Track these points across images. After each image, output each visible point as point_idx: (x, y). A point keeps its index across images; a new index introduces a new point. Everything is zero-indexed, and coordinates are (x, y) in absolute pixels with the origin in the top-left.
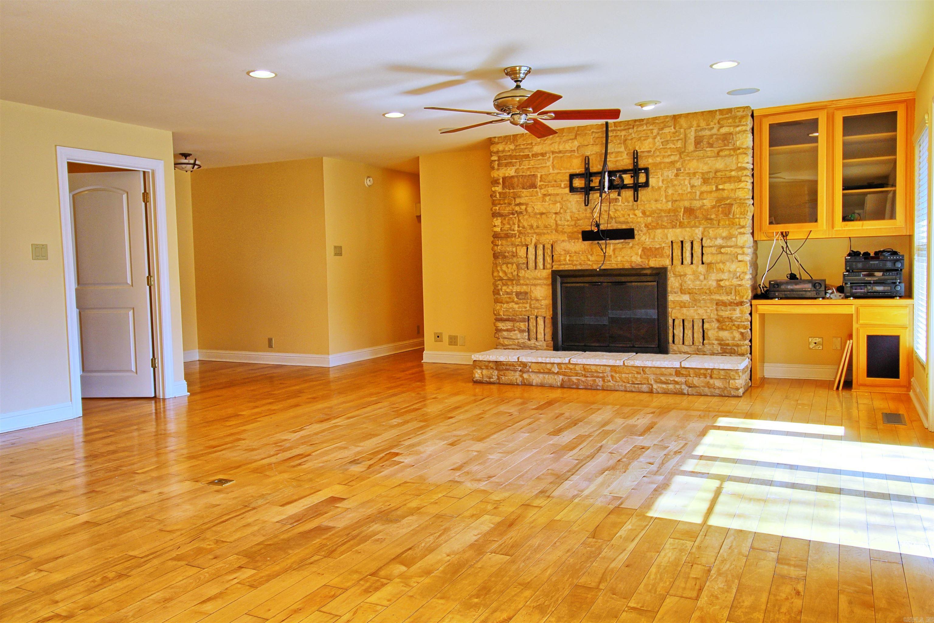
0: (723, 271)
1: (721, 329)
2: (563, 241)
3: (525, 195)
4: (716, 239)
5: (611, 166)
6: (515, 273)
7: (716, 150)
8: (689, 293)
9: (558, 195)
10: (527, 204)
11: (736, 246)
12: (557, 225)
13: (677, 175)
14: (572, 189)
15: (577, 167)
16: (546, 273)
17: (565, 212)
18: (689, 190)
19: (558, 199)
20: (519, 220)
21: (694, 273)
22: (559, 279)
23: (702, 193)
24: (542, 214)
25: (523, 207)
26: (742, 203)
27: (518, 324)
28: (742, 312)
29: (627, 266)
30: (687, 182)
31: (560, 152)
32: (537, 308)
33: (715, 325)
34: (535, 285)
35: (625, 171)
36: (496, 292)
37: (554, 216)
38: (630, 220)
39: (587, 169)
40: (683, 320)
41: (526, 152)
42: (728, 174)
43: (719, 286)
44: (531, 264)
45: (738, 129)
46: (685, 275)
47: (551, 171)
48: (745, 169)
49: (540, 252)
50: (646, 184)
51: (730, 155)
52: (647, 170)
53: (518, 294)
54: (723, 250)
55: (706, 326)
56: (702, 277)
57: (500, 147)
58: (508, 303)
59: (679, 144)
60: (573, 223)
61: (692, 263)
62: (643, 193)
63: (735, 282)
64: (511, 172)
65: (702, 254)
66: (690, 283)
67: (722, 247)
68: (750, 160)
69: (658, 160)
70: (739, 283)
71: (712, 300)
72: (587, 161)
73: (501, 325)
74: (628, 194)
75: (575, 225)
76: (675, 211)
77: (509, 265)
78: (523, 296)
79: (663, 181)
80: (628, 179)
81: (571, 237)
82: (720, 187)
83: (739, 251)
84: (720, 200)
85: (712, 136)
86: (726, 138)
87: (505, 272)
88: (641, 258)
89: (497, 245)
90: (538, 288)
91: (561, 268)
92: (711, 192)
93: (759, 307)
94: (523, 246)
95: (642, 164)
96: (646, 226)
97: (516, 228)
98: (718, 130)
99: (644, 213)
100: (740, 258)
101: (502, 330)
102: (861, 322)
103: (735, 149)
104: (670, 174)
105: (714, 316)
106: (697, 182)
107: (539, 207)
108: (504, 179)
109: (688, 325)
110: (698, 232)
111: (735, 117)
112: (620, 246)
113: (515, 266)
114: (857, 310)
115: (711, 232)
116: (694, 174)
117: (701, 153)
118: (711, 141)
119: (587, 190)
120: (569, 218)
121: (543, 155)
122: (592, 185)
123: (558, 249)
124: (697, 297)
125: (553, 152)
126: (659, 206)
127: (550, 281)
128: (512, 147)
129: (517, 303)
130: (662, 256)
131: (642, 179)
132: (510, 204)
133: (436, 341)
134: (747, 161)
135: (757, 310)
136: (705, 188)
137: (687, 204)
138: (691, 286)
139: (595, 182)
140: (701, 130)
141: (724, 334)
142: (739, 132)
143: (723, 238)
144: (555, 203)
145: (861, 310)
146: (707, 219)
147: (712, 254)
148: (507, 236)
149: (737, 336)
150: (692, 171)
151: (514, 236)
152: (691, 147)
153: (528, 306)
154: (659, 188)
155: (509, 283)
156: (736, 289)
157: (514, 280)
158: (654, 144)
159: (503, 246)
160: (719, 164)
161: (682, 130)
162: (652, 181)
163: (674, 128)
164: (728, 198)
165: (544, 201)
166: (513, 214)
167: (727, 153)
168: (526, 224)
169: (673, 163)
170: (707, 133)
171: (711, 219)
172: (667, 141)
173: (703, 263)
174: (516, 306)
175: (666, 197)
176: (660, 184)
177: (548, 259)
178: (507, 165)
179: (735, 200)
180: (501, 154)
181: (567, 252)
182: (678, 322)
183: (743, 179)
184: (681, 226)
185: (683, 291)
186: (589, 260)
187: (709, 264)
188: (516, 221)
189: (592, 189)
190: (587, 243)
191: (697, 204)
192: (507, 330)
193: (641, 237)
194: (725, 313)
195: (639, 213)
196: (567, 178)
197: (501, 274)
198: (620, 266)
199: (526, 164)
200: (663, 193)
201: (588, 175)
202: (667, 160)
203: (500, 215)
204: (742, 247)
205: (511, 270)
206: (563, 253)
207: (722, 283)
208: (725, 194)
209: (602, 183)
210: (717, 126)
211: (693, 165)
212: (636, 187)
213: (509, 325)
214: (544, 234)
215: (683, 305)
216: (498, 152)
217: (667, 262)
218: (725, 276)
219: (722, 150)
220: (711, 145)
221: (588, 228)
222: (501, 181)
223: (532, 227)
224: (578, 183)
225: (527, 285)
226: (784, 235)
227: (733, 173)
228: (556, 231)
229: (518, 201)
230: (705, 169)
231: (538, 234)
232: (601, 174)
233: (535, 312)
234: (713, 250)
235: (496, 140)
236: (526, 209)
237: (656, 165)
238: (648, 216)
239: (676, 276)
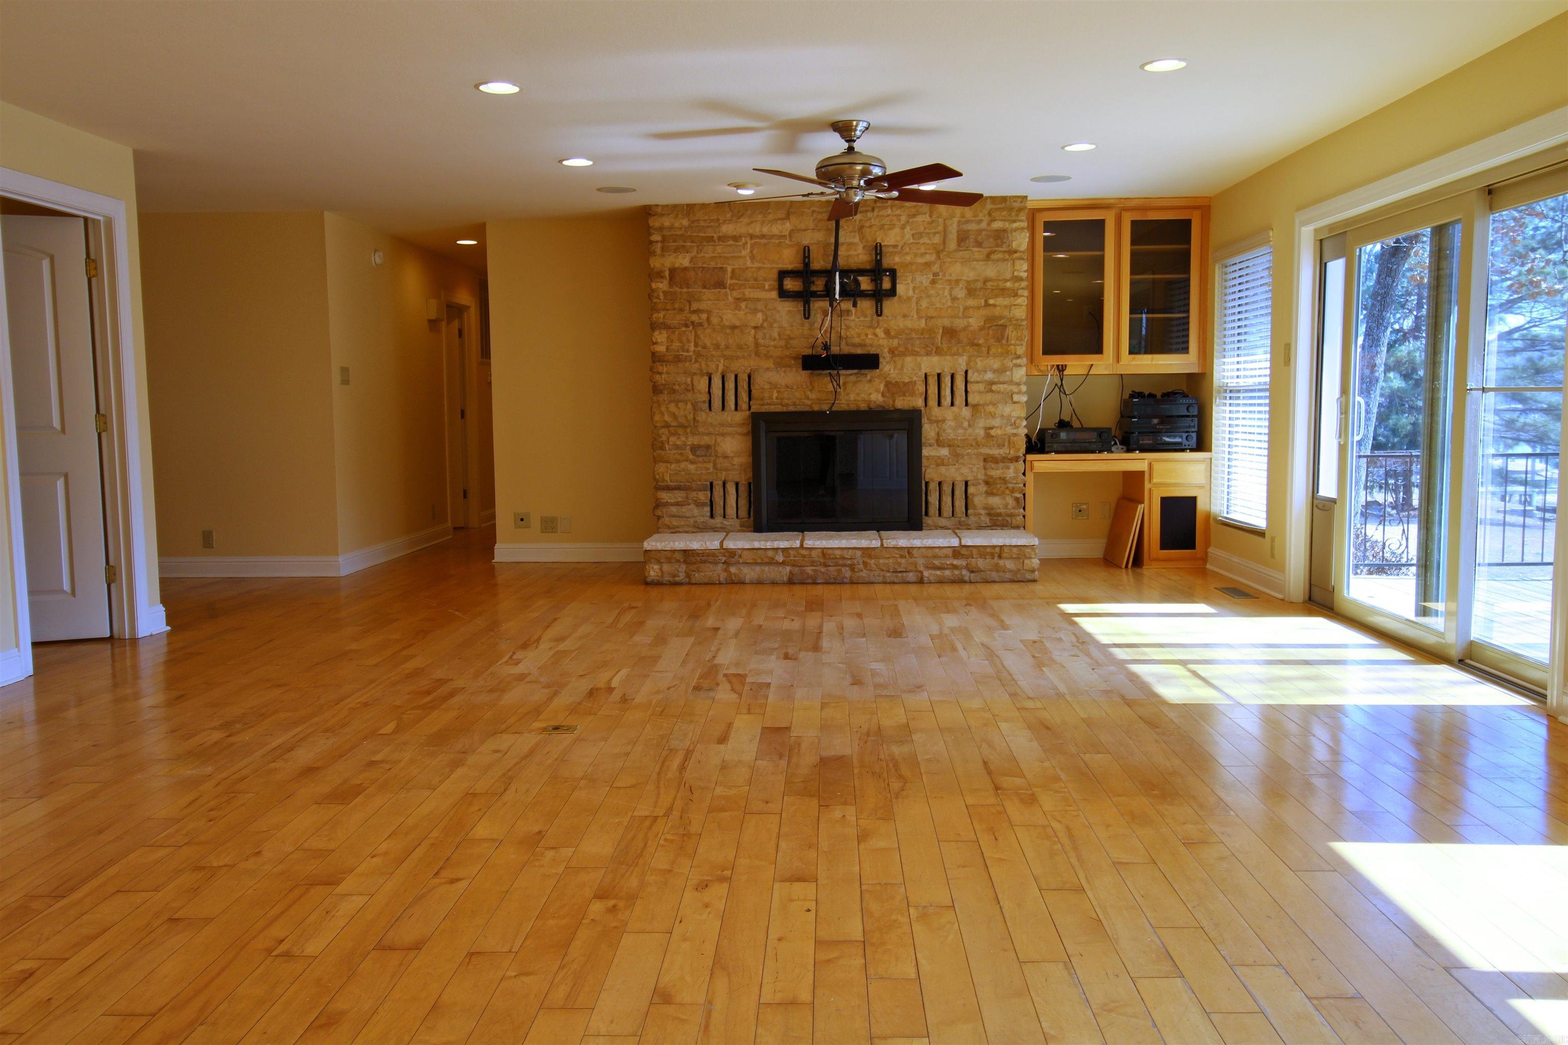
0: (993, 416)
1: (989, 493)
2: (768, 369)
3: (708, 299)
4: (985, 372)
5: (842, 262)
6: (691, 417)
7: (985, 251)
8: (949, 446)
9: (759, 300)
10: (709, 312)
11: (1011, 382)
12: (757, 345)
13: (933, 282)
14: (783, 294)
15: (789, 259)
16: (741, 416)
17: (771, 326)
18: (949, 304)
19: (760, 306)
20: (697, 336)
21: (956, 418)
22: (763, 425)
23: (966, 308)
24: (734, 327)
25: (704, 316)
26: (1017, 327)
27: (694, 494)
28: (1016, 470)
29: (863, 406)
30: (946, 293)
31: (763, 236)
32: (726, 470)
33: (983, 488)
34: (723, 435)
35: (862, 272)
36: (657, 445)
37: (753, 331)
38: (868, 342)
39: (807, 265)
40: (940, 483)
41: (710, 233)
42: (1002, 285)
43: (988, 436)
44: (717, 402)
45: (1015, 225)
46: (944, 421)
47: (749, 264)
48: (1020, 279)
49: (730, 385)
50: (892, 292)
51: (1004, 260)
52: (893, 273)
53: (694, 449)
54: (994, 387)
55: (971, 490)
56: (966, 424)
57: (666, 222)
58: (678, 461)
59: (937, 239)
60: (782, 343)
61: (952, 404)
62: (889, 306)
63: (1010, 430)
64: (684, 261)
65: (966, 392)
66: (950, 431)
67: (992, 383)
68: (1025, 266)
69: (908, 258)
70: (1015, 431)
71: (980, 454)
72: (806, 253)
73: (665, 496)
74: (866, 305)
75: (787, 347)
76: (931, 331)
77: (680, 405)
78: (703, 451)
79: (914, 289)
80: (865, 283)
81: (780, 364)
82: (991, 302)
83: (1014, 388)
84: (989, 320)
85: (980, 231)
86: (1000, 236)
87: (674, 416)
88: (883, 395)
89: (660, 373)
90: (728, 439)
91: (764, 409)
92: (979, 308)
93: (1036, 464)
94: (702, 375)
95: (887, 262)
96: (892, 351)
97: (692, 348)
98: (988, 225)
99: (887, 332)
100: (1016, 398)
101: (666, 504)
102: (1155, 480)
103: (1012, 252)
104: (924, 279)
105: (981, 476)
106: (960, 293)
107: (730, 317)
108: (673, 271)
109: (947, 489)
110: (962, 362)
111: (1011, 209)
112: (853, 378)
113: (689, 406)
114: (1150, 465)
115: (980, 363)
116: (957, 282)
117: (966, 254)
118: (979, 239)
119: (805, 297)
120: (776, 335)
121: (736, 238)
122: (813, 288)
123: (760, 381)
124: (959, 451)
125: (752, 237)
126: (909, 324)
127: (748, 428)
128: (685, 222)
129: (692, 463)
130: (913, 394)
131: (886, 284)
132: (681, 310)
133: (517, 527)
134: (1022, 268)
135: (1032, 468)
136: (971, 302)
137: (947, 322)
138: (952, 436)
139: (819, 285)
140: (967, 222)
141: (995, 501)
142: (1016, 230)
143: (994, 371)
144: (755, 311)
145: (1156, 466)
146: (974, 345)
147: (980, 392)
148: (678, 359)
149: (1010, 501)
150: (954, 277)
151: (687, 359)
152: (952, 245)
153: (710, 466)
154: (909, 299)
155: (680, 431)
156: (1009, 440)
157: (691, 426)
158: (903, 236)
159: (667, 374)
160: (990, 271)
161: (941, 220)
162: (900, 288)
163: (931, 216)
164: (1001, 318)
165: (738, 308)
166: (686, 326)
167: (1000, 256)
168: (708, 342)
169: (928, 265)
170: (973, 227)
171: (978, 345)
172: (921, 235)
173: (967, 405)
174: (692, 467)
175: (918, 311)
176: (911, 293)
177: (744, 396)
178: (676, 250)
179: (1010, 320)
180: (666, 233)
181: (774, 386)
182: (933, 486)
183: (1020, 292)
184: (939, 352)
185: (939, 443)
186: (808, 398)
187: (975, 406)
188: (692, 338)
189: (814, 294)
190: (806, 373)
191: (960, 323)
192: (677, 504)
193: (887, 366)
194: (996, 472)
195: (880, 332)
196: (775, 275)
197: (667, 418)
198: (853, 407)
199: (709, 252)
200: (914, 305)
201: (805, 272)
202: (920, 260)
203: (667, 327)
204: (1018, 384)
205: (684, 411)
206: (767, 386)
207: (993, 432)
208: (997, 312)
209: (829, 288)
210: (986, 219)
211: (956, 270)
212: (879, 296)
213: (679, 496)
214: (738, 358)
215: (940, 462)
216: (661, 229)
217: (920, 403)
218: (996, 422)
219: (993, 252)
220: (979, 244)
221: (809, 352)
222: (667, 274)
223: (717, 347)
224: (790, 284)
225: (709, 434)
226: (1061, 369)
227: (1008, 284)
228: (757, 354)
229: (695, 306)
230: (971, 275)
231: (726, 358)
232: (828, 274)
233: (723, 476)
234: (981, 387)
235: (659, 210)
236: (708, 319)
237: (906, 266)
238: (894, 337)
239: (931, 422)
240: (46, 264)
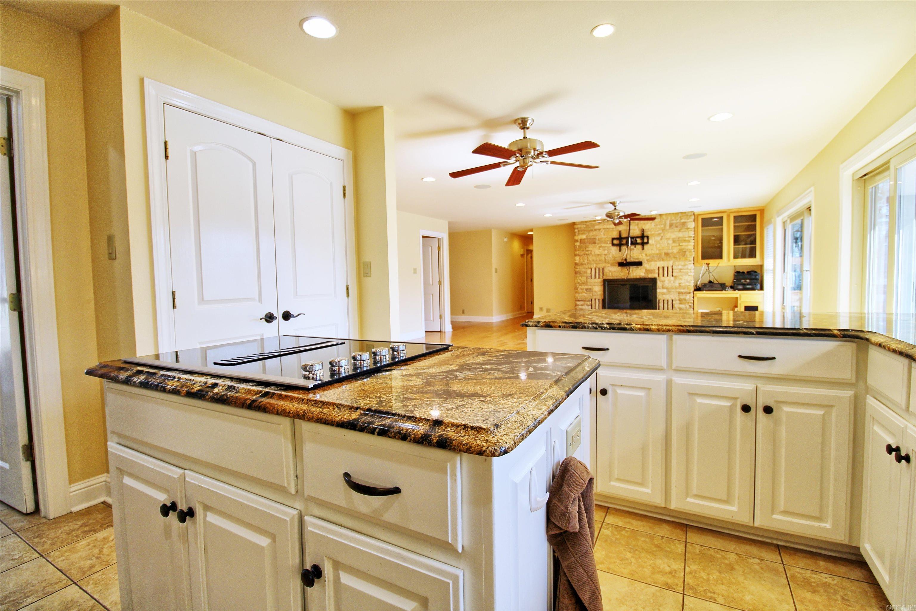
0: (681, 279)
1: (680, 304)
2: (608, 267)
3: (591, 247)
4: (679, 266)
5: (631, 235)
6: (585, 280)
7: (679, 229)
8: (667, 289)
9: (606, 247)
10: (591, 251)
11: (688, 269)
12: (605, 259)
13: (661, 239)
14: (613, 245)
15: (615, 235)
16: (601, 280)
17: (610, 254)
18: (667, 245)
19: (606, 248)
20: (588, 258)
21: (669, 280)
22: (606, 283)
23: (672, 247)
24: (598, 255)
25: (590, 252)
26: (690, 251)
27: (586, 302)
28: (690, 297)
29: (638, 277)
30: (666, 242)
31: (607, 229)
32: (595, 295)
33: (678, 302)
34: (595, 285)
35: (638, 237)
36: (576, 288)
37: (604, 256)
38: (639, 258)
39: (620, 236)
40: (663, 300)
41: (592, 228)
42: (684, 239)
43: (680, 286)
44: (593, 276)
45: (689, 220)
46: (664, 281)
47: (603, 237)
48: (691, 237)
49: (597, 271)
50: (647, 243)
51: (685, 231)
52: (648, 237)
53: (586, 289)
54: (682, 271)
55: (674, 302)
56: (672, 282)
57: (579, 226)
58: (582, 293)
59: (662, 226)
60: (613, 259)
61: (668, 276)
62: (646, 247)
63: (687, 284)
64: (584, 237)
65: (672, 272)
66: (667, 284)
67: (681, 269)
68: (693, 233)
69: (653, 232)
70: (689, 284)
71: (677, 291)
72: (620, 233)
73: (578, 303)
74: (639, 247)
75: (614, 260)
76: (660, 254)
77: (583, 277)
78: (589, 290)
79: (655, 241)
80: (639, 240)
81: (612, 265)
82: (681, 244)
83: (689, 271)
84: (680, 250)
85: (677, 223)
86: (684, 224)
87: (581, 280)
88: (645, 273)
89: (577, 268)
90: (596, 287)
91: (607, 278)
92: (676, 246)
93: (697, 295)
94: (589, 268)
95: (645, 234)
96: (647, 260)
97: (586, 261)
98: (680, 220)
99: (646, 255)
100: (689, 274)
101: (578, 305)
102: (742, 300)
103: (688, 229)
104: (658, 238)
105: (677, 298)
106: (670, 242)
107: (597, 252)
108: (581, 240)
109: (666, 302)
110: (670, 263)
111: (687, 216)
112: (635, 269)
113: (585, 277)
114: (740, 296)
115: (677, 263)
116: (669, 239)
117: (672, 230)
118: (677, 225)
119: (620, 245)
120: (611, 257)
121: (599, 230)
122: (623, 243)
123: (606, 270)
124: (670, 290)
125: (604, 229)
126: (653, 252)
127: (602, 284)
128: (585, 226)
129: (586, 293)
130: (654, 273)
131: (646, 240)
132: (583, 251)
133: (540, 311)
134: (692, 234)
135: (696, 295)
136: (674, 245)
137: (666, 251)
138: (667, 286)
139: (624, 242)
140: (673, 220)
141: (682, 306)
142: (689, 222)
143: (682, 266)
144: (605, 250)
145: (742, 296)
146: (675, 257)
147: (677, 272)
148: (582, 264)
149: (688, 306)
150: (668, 237)
151: (585, 264)
152: (668, 227)
153: (591, 294)
154: (653, 244)
155: (583, 284)
156: (688, 287)
157: (585, 283)
158: (651, 226)
159: (579, 268)
160: (680, 235)
161: (664, 220)
162: (650, 241)
163: (660, 219)
164: (684, 249)
165: (599, 249)
166: (584, 255)
167: (684, 230)
168: (591, 259)
169: (659, 234)
170: (675, 222)
171: (676, 258)
172: (657, 225)
173: (672, 276)
174: (585, 295)
175: (656, 248)
176: (654, 243)
177: (601, 274)
178: (582, 234)
179: (687, 249)
180: (579, 229)
181: (610, 271)
182: (661, 302)
183: (691, 241)
184: (663, 260)
185: (663, 288)
186: (620, 274)
187: (676, 277)
188: (586, 258)
189: (623, 245)
190: (620, 268)
191: (670, 251)
192: (581, 305)
193: (645, 265)
194: (682, 297)
195: (644, 255)
196: (611, 240)
197: (579, 281)
198: (635, 277)
199: (591, 234)
200: (655, 247)
201: (620, 238)
202: (657, 233)
203: (579, 255)
204: (690, 270)
205: (584, 279)
206: (608, 271)
207: (681, 285)
208: (683, 247)
209: (627, 243)
210: (679, 219)
211: (669, 235)
212: (643, 244)
213: (582, 303)
214: (599, 263)
215: (663, 294)
216: (578, 228)
217: (656, 276)
218: (682, 281)
219: (681, 229)
220: (677, 227)
221: (620, 261)
222: (579, 241)
223: (593, 260)
224: (615, 242)
225: (591, 285)
226: (708, 264)
227: (687, 239)
228: (605, 262)
229: (587, 249)
230: (674, 236)
231: (596, 264)
232: (627, 238)
233: (595, 297)
234: (678, 271)
235: (577, 223)
236: (591, 253)
237: (652, 235)
238: (648, 256)
239: (660, 281)
240: (430, 248)
